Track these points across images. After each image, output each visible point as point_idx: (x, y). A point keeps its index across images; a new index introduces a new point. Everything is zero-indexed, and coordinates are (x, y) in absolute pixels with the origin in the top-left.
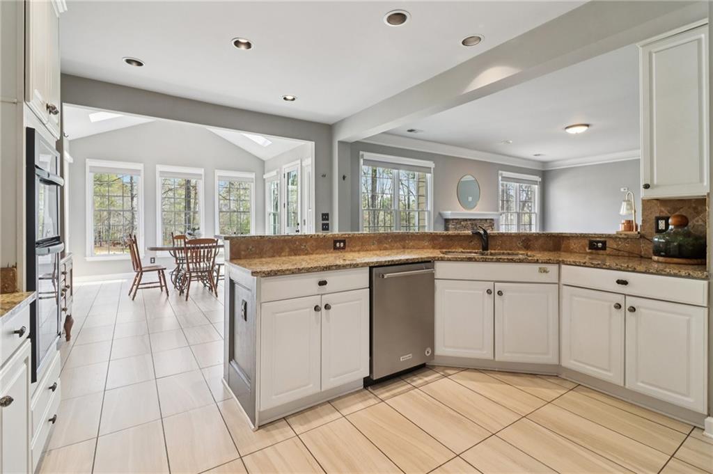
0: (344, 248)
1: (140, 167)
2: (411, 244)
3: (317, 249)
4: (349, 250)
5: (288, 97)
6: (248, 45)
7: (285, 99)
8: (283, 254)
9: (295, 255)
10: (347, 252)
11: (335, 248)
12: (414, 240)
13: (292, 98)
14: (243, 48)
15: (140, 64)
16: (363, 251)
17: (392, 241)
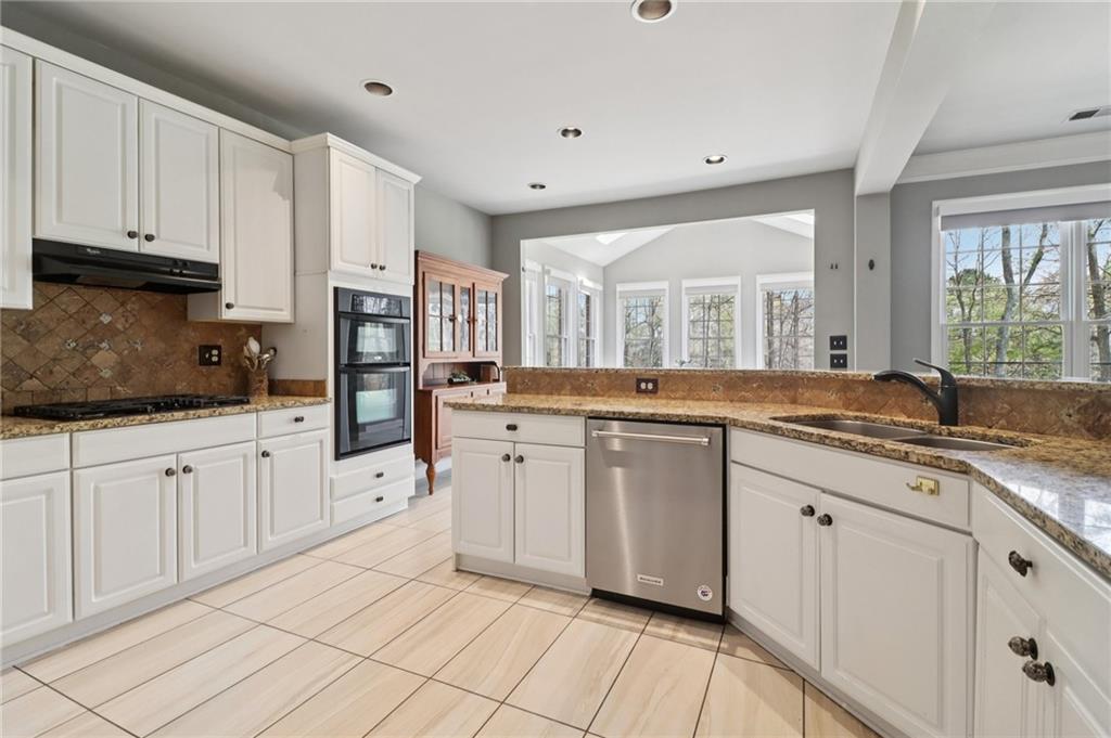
0: (654, 391)
1: (665, 285)
2: (807, 395)
3: (609, 390)
4: (664, 395)
5: (712, 159)
6: (565, 133)
7: (708, 161)
8: (563, 392)
9: (579, 394)
10: (661, 398)
11: (639, 390)
12: (812, 388)
13: (718, 158)
14: (571, 136)
15: (543, 187)
16: (693, 399)
17: (759, 387)
